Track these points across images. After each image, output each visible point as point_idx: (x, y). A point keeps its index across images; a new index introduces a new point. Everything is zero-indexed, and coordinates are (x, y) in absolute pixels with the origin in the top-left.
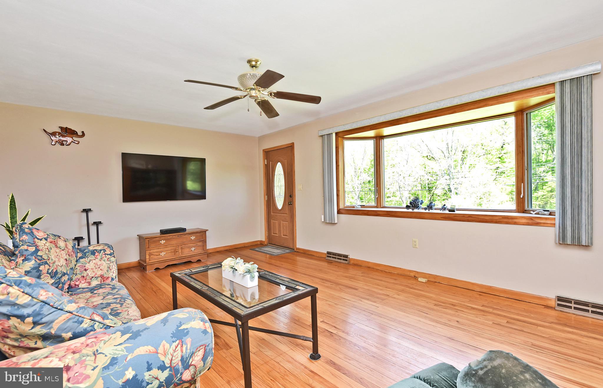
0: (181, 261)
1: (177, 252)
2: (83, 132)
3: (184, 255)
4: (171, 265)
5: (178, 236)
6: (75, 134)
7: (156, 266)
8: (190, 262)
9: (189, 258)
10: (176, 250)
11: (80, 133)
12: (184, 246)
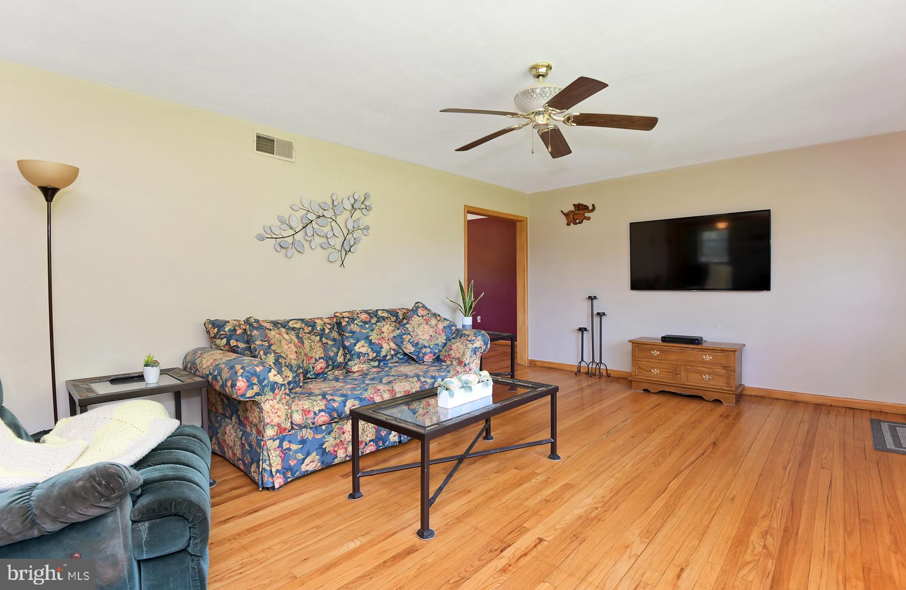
0: (683, 391)
1: (678, 374)
2: (593, 205)
3: (689, 383)
4: (669, 392)
5: (680, 349)
6: (585, 209)
7: (645, 386)
8: (699, 398)
9: (699, 391)
10: (677, 372)
11: (591, 208)
12: (690, 367)
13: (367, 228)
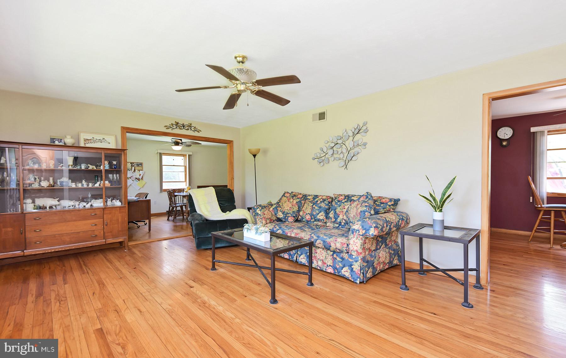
13: (365, 144)
